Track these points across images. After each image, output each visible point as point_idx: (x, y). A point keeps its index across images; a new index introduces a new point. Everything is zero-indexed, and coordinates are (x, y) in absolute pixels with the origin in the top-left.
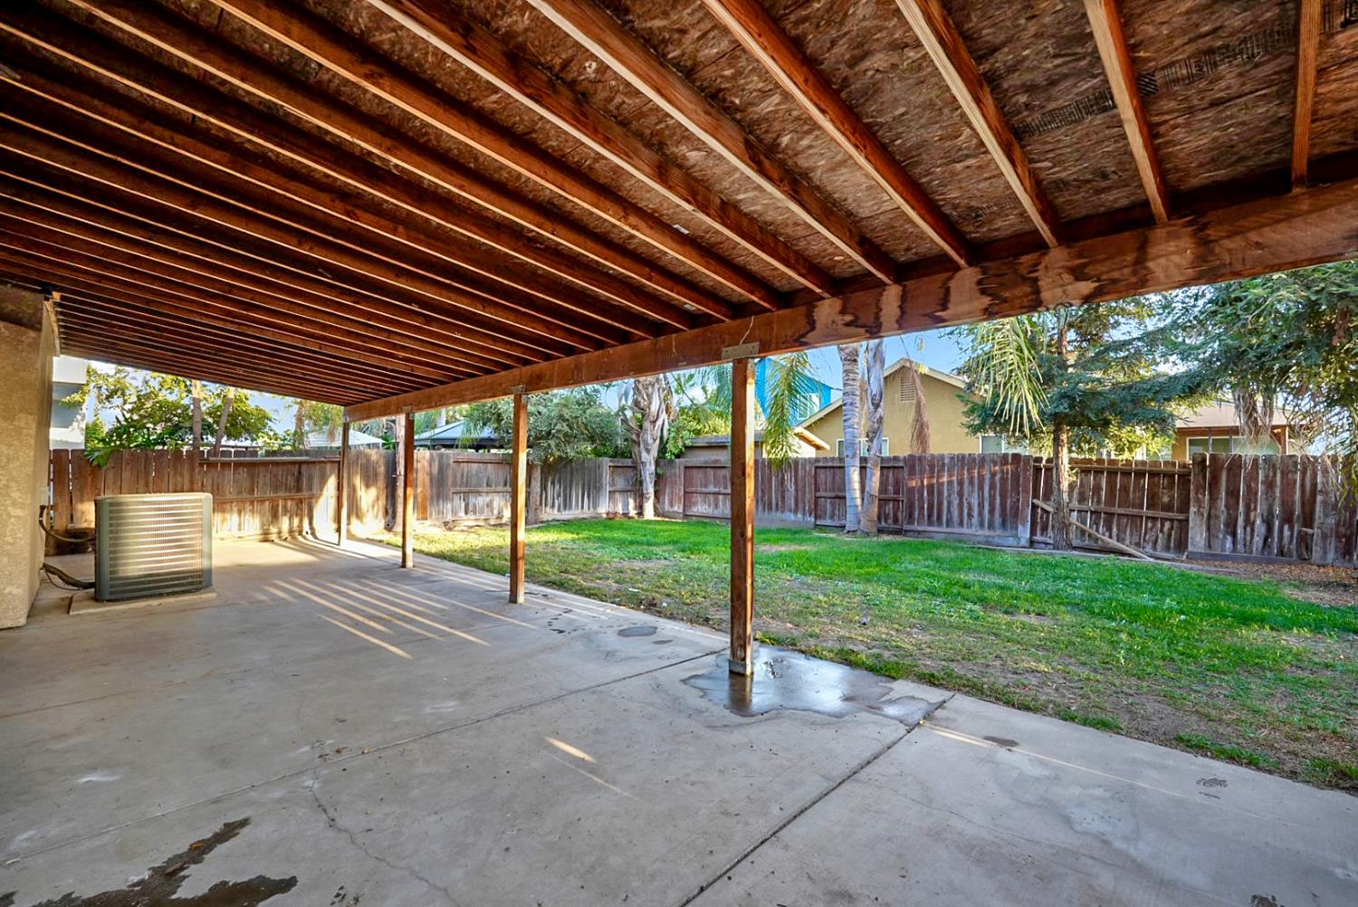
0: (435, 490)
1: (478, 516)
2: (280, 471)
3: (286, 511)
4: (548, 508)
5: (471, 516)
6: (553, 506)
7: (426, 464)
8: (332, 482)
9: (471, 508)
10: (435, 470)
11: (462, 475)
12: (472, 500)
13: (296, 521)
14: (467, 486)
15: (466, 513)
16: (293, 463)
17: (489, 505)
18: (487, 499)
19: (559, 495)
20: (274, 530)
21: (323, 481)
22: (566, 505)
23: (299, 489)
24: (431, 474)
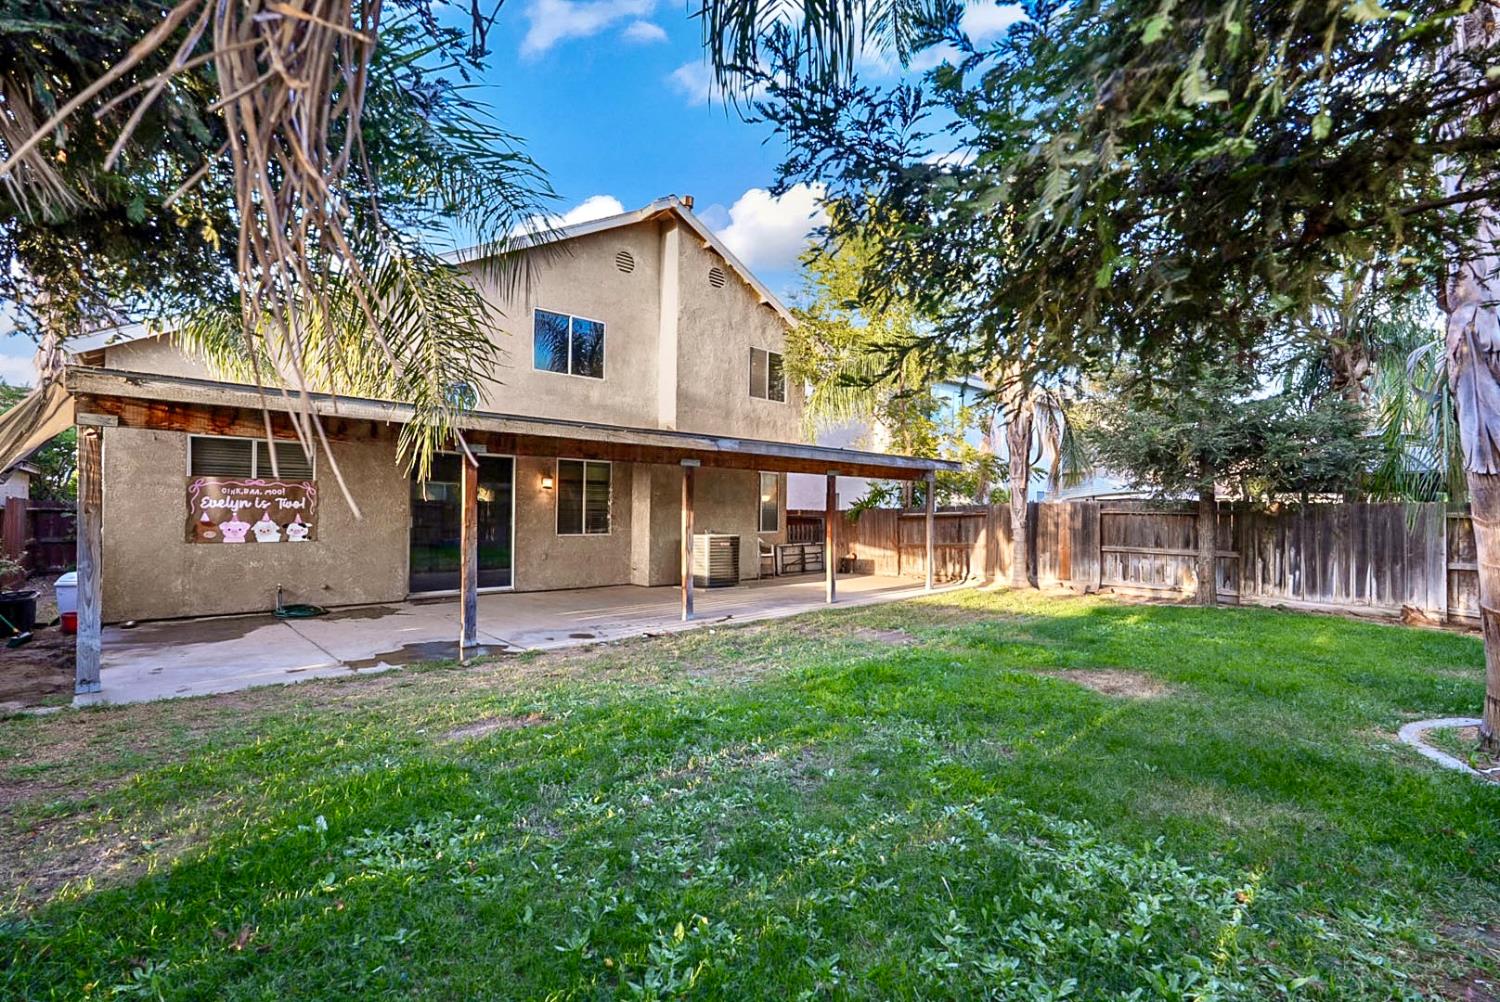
0: (1079, 548)
1: (1141, 584)
2: (947, 523)
3: (951, 558)
4: (1270, 587)
5: (1130, 582)
6: (1281, 584)
7: (1067, 517)
8: (983, 534)
9: (1131, 572)
10: (1078, 524)
11: (1118, 531)
12: (1133, 562)
13: (958, 567)
14: (1125, 543)
15: (1125, 578)
16: (955, 517)
17: (1160, 571)
18: (1158, 563)
19: (1296, 567)
20: (943, 573)
21: (977, 534)
22: (1315, 583)
23: (959, 540)
24: (1072, 529)
